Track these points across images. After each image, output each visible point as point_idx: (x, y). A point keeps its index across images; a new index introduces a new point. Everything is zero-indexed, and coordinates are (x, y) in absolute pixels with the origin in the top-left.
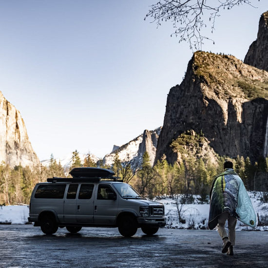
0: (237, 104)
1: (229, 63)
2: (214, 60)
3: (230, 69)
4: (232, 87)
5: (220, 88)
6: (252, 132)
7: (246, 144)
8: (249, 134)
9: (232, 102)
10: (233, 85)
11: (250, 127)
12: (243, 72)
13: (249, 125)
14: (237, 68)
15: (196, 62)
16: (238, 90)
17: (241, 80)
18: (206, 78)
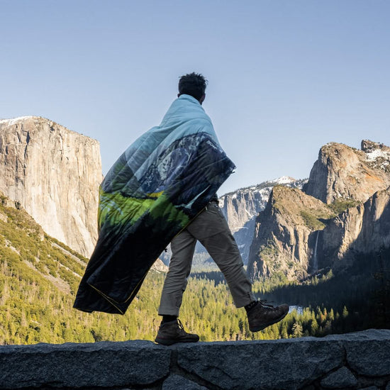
0: (299, 230)
1: (295, 195)
2: (286, 194)
3: (296, 201)
5: (289, 218)
9: (296, 228)
10: (297, 215)
12: (304, 203)
14: (300, 199)
15: (274, 197)
16: (300, 218)
17: (303, 209)
18: (280, 210)
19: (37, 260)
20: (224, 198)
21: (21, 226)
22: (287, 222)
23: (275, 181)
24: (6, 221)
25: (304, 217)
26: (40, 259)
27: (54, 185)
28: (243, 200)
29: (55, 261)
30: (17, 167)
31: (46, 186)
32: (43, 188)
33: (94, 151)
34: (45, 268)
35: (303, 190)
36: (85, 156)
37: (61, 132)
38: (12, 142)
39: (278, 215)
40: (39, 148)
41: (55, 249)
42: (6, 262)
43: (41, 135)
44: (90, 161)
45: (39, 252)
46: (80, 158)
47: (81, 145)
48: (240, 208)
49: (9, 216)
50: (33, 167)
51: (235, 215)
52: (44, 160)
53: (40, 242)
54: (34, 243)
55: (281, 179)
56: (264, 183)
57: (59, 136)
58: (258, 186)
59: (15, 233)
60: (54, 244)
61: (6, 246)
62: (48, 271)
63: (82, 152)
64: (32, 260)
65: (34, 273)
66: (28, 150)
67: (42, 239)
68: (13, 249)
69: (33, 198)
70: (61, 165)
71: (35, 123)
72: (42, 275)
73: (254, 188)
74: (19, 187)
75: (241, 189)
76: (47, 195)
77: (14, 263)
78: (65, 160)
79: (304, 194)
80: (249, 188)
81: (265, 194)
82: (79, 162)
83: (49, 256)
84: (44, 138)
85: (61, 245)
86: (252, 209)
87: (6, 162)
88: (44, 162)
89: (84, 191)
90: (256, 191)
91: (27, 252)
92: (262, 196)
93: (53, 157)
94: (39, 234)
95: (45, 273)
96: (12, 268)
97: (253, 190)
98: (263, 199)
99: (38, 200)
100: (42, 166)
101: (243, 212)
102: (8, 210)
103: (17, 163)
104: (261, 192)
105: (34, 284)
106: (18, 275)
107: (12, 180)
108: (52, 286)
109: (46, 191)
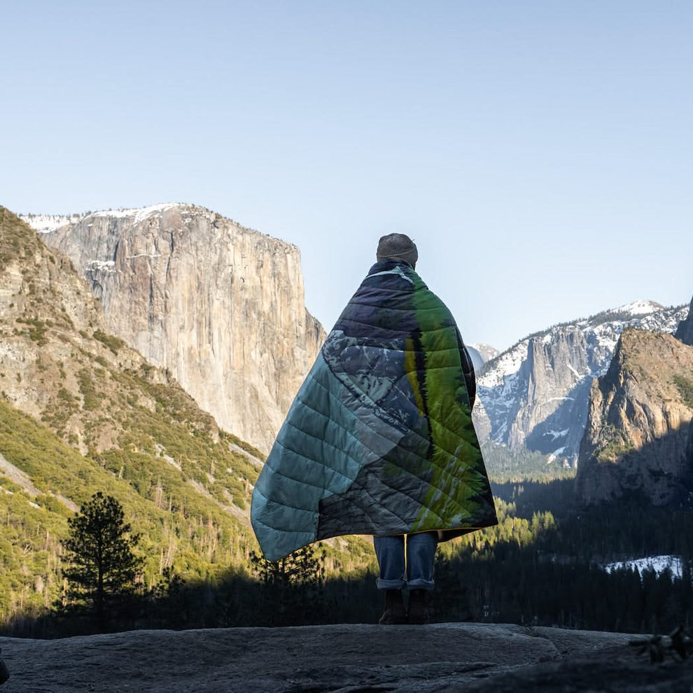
0: (671, 411)
1: (664, 346)
2: (646, 343)
3: (665, 356)
4: (666, 385)
5: (652, 388)
6: (688, 443)
7: (682, 457)
8: (686, 445)
9: (666, 408)
10: (668, 382)
11: (686, 438)
12: (681, 359)
13: (685, 435)
14: (673, 353)
15: (625, 349)
16: (674, 389)
17: (679, 372)
18: (635, 374)
19: (212, 480)
20: (527, 342)
21: (179, 418)
22: (649, 396)
23: (624, 309)
24: (153, 410)
25: (681, 386)
26: (215, 476)
27: (219, 329)
28: (564, 346)
29: (240, 479)
30: (151, 296)
31: (205, 331)
32: (199, 334)
33: (290, 264)
34: (226, 494)
35: (677, 335)
36: (274, 275)
37: (230, 232)
38: (143, 252)
39: (631, 383)
40: (192, 262)
41: (237, 456)
42: (159, 484)
43: (194, 239)
44: (283, 283)
45: (213, 466)
46: (265, 279)
47: (267, 255)
48: (558, 363)
49: (159, 400)
50: (180, 297)
51: (548, 374)
52: (200, 284)
53: (213, 446)
54: (204, 447)
55: (635, 305)
56: (603, 313)
57: (226, 239)
58: (591, 319)
59: (170, 431)
60: (233, 447)
61: (158, 455)
62: (230, 498)
63: (268, 267)
64: (202, 479)
65: (208, 503)
66: (172, 266)
67: (216, 440)
68: (170, 460)
69: (181, 353)
70: (231, 293)
71: (185, 217)
72: (221, 505)
73: (584, 323)
74: (156, 333)
75: (560, 325)
76: (207, 346)
77: (173, 487)
78: (237, 284)
79: (679, 343)
80: (574, 323)
81: (605, 334)
82: (265, 285)
83: (230, 470)
84: (200, 244)
85: (245, 446)
86: (581, 361)
87: (133, 288)
88: (200, 287)
89: (273, 340)
90: (588, 329)
91: (193, 465)
92: (599, 338)
93: (217, 277)
94: (211, 432)
95: (225, 502)
96: (172, 495)
97: (582, 328)
98: (601, 344)
99: (191, 356)
100: (196, 295)
101: (564, 368)
102: (156, 389)
103: (151, 289)
104: (596, 331)
105: (211, 523)
106: (182, 508)
107: (144, 321)
108: (240, 526)
109: (205, 339)
